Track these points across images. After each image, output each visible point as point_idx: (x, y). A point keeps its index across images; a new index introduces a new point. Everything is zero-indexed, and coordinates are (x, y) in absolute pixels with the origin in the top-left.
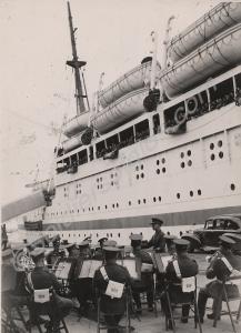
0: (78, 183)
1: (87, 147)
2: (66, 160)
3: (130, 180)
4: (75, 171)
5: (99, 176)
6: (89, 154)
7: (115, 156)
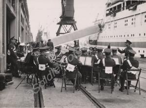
0: (116, 22)
1: (122, 3)
2: (111, 9)
3: (141, 22)
4: (115, 15)
5: (126, 19)
6: (122, 7)
7: (135, 9)
